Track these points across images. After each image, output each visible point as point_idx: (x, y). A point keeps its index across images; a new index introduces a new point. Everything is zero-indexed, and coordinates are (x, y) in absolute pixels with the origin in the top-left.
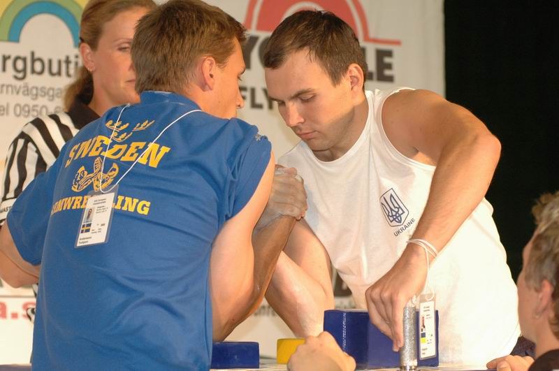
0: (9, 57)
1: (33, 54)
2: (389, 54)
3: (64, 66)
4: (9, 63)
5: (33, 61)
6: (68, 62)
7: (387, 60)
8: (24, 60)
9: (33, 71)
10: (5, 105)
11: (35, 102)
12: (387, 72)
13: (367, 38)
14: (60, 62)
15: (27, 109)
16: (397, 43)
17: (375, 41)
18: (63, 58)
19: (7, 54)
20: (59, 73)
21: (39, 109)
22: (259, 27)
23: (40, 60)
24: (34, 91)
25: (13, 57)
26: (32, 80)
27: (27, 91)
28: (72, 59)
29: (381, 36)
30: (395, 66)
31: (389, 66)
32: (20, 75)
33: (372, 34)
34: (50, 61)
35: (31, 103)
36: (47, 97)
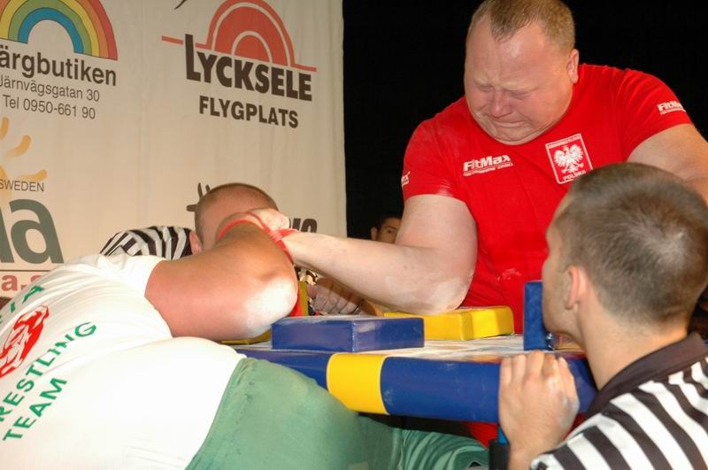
0: (19, 56)
1: (39, 54)
2: (308, 78)
3: (65, 68)
4: (19, 61)
5: (40, 61)
6: (69, 64)
7: (307, 83)
8: (32, 59)
9: (40, 71)
10: (16, 100)
11: (42, 98)
12: (307, 92)
13: (293, 65)
14: (62, 63)
15: (34, 103)
16: (314, 69)
17: (299, 67)
18: (65, 61)
19: (17, 54)
20: (62, 74)
21: (45, 104)
22: (217, 49)
23: (45, 60)
24: (41, 88)
25: (22, 57)
26: (39, 78)
27: (35, 88)
28: (72, 62)
29: (303, 64)
30: (312, 88)
31: (308, 88)
32: (29, 73)
33: (297, 62)
34: (54, 62)
35: (38, 99)
36: (52, 94)
